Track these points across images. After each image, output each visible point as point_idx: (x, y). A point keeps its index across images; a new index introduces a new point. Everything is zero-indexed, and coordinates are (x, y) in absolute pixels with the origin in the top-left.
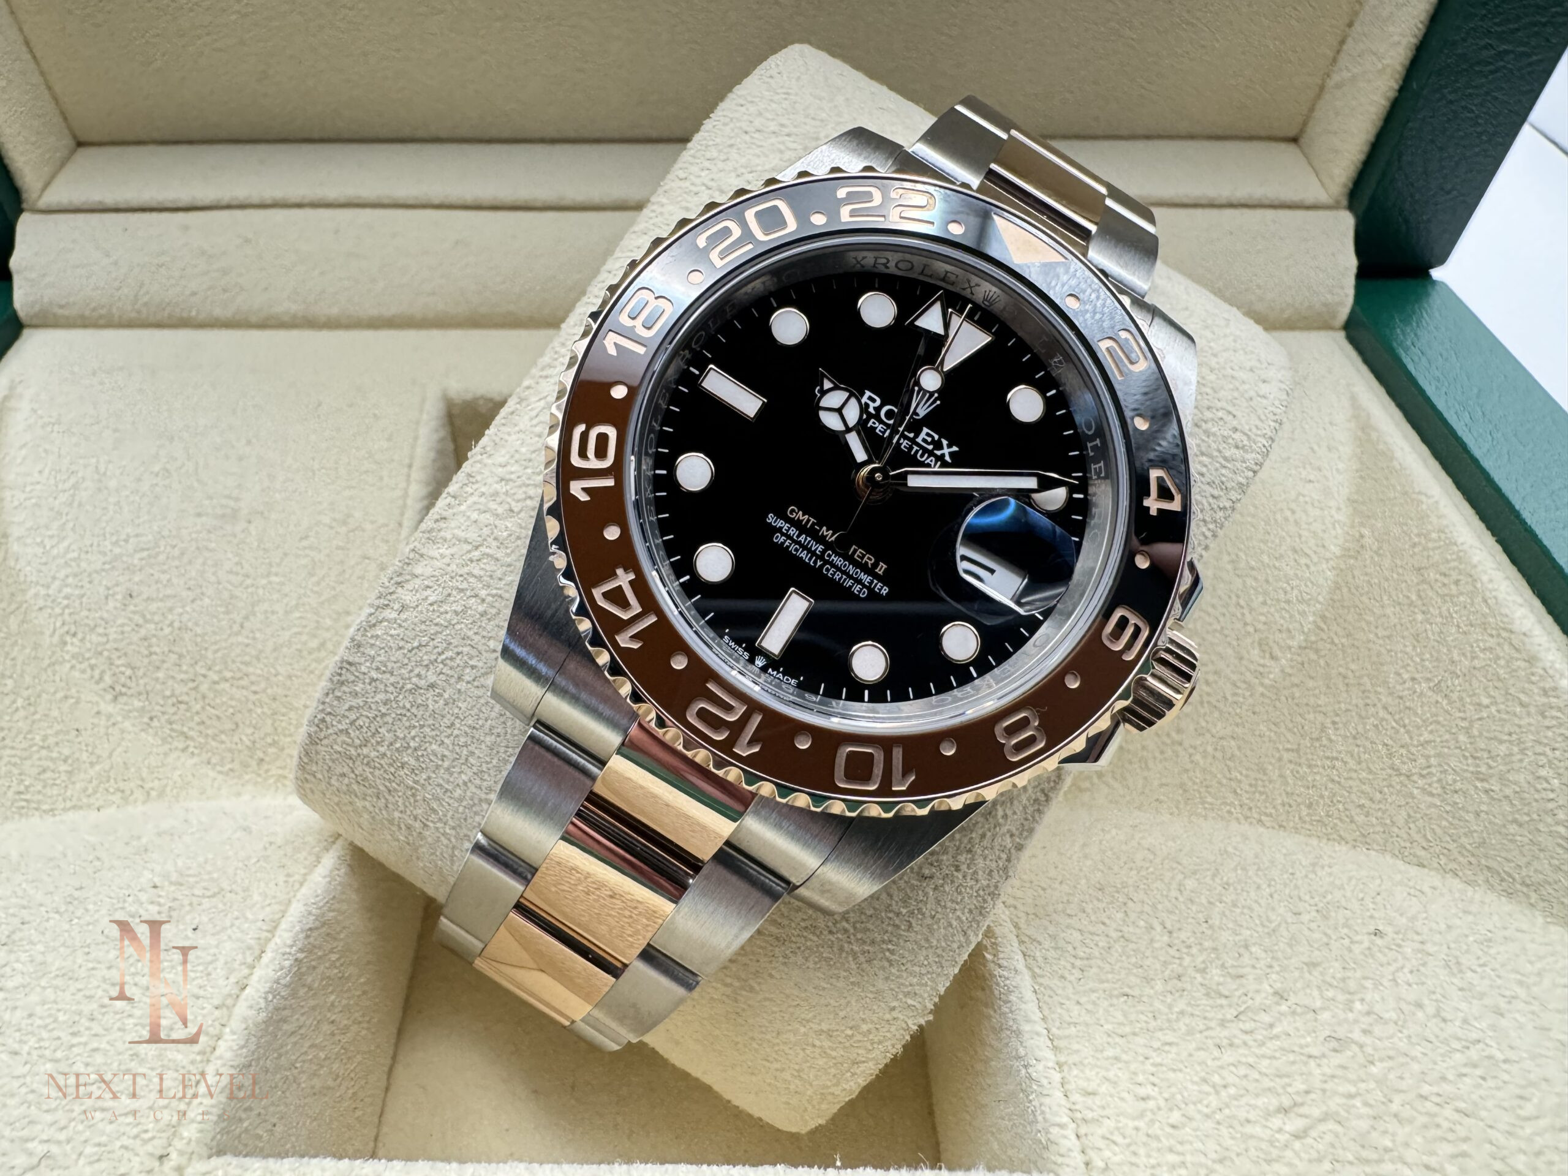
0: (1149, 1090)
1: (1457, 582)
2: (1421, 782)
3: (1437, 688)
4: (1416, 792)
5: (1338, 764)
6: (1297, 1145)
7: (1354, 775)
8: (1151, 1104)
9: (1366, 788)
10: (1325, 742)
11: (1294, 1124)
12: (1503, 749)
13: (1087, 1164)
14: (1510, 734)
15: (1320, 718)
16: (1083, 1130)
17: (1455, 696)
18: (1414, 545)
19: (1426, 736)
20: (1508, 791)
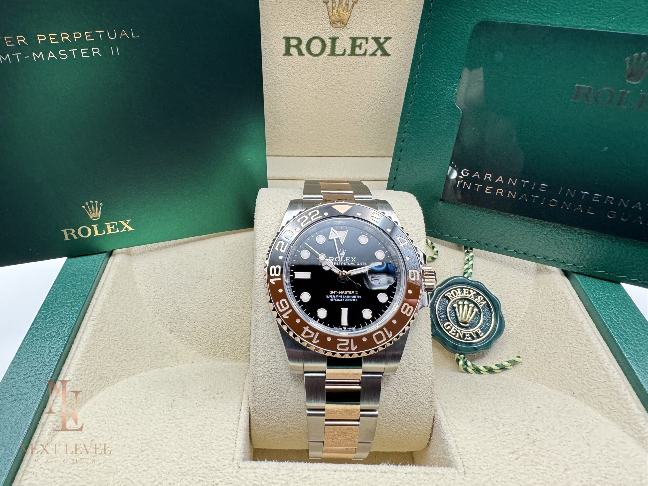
0: (478, 448)
1: (564, 305)
2: (553, 365)
3: (558, 337)
4: (552, 367)
5: (530, 358)
6: (516, 461)
7: (534, 361)
8: (479, 451)
9: (538, 365)
10: (526, 351)
11: (515, 456)
12: (575, 356)
13: (463, 465)
14: (577, 352)
15: (525, 344)
16: (462, 457)
17: (563, 339)
18: (553, 293)
19: (554, 351)
20: (576, 368)
